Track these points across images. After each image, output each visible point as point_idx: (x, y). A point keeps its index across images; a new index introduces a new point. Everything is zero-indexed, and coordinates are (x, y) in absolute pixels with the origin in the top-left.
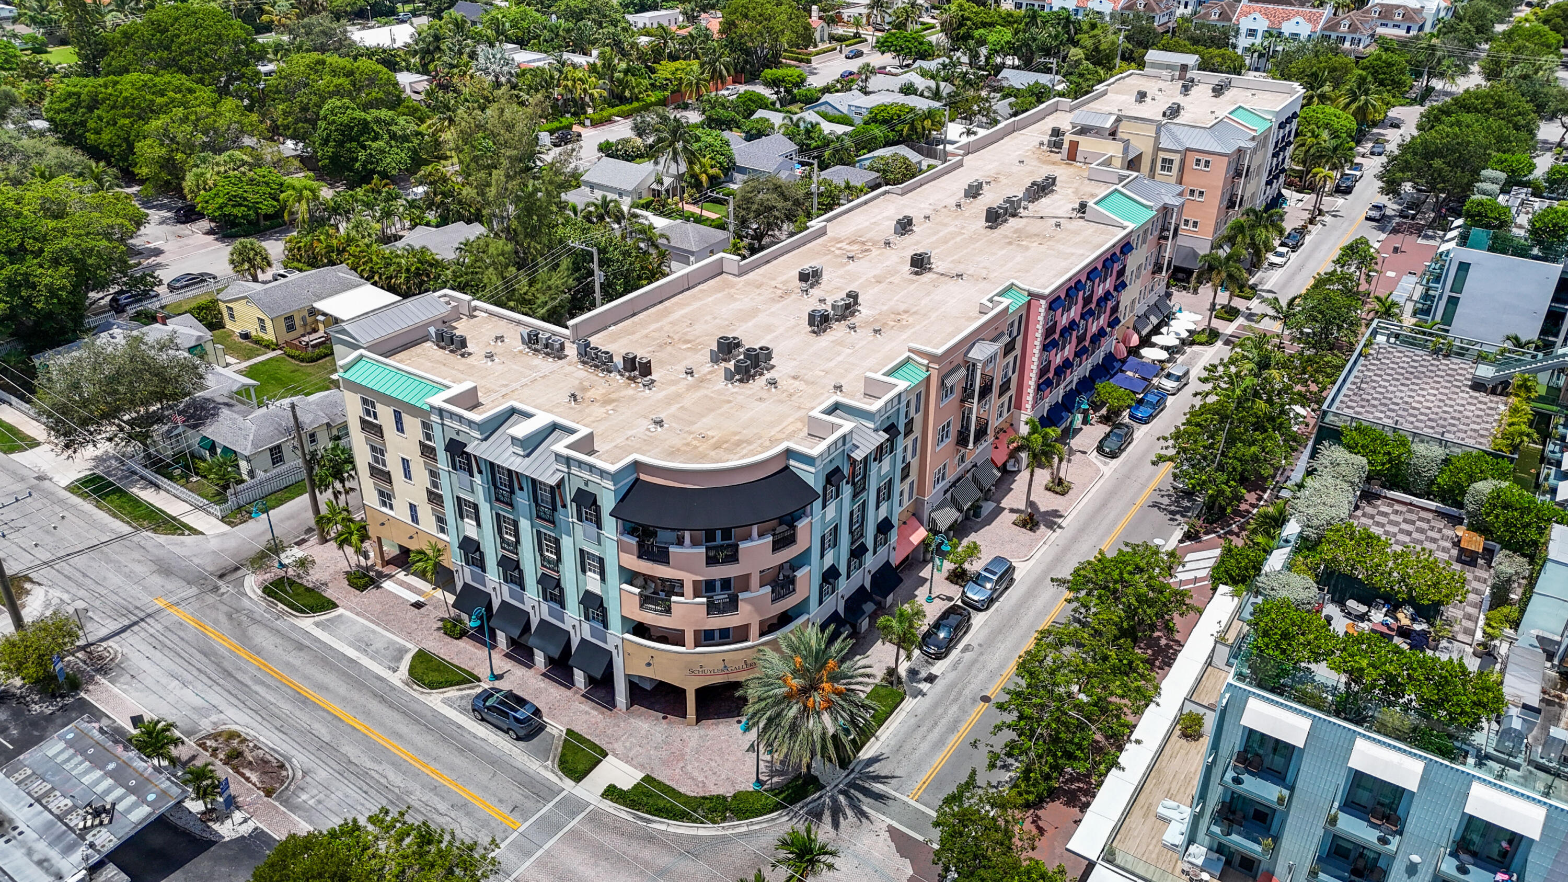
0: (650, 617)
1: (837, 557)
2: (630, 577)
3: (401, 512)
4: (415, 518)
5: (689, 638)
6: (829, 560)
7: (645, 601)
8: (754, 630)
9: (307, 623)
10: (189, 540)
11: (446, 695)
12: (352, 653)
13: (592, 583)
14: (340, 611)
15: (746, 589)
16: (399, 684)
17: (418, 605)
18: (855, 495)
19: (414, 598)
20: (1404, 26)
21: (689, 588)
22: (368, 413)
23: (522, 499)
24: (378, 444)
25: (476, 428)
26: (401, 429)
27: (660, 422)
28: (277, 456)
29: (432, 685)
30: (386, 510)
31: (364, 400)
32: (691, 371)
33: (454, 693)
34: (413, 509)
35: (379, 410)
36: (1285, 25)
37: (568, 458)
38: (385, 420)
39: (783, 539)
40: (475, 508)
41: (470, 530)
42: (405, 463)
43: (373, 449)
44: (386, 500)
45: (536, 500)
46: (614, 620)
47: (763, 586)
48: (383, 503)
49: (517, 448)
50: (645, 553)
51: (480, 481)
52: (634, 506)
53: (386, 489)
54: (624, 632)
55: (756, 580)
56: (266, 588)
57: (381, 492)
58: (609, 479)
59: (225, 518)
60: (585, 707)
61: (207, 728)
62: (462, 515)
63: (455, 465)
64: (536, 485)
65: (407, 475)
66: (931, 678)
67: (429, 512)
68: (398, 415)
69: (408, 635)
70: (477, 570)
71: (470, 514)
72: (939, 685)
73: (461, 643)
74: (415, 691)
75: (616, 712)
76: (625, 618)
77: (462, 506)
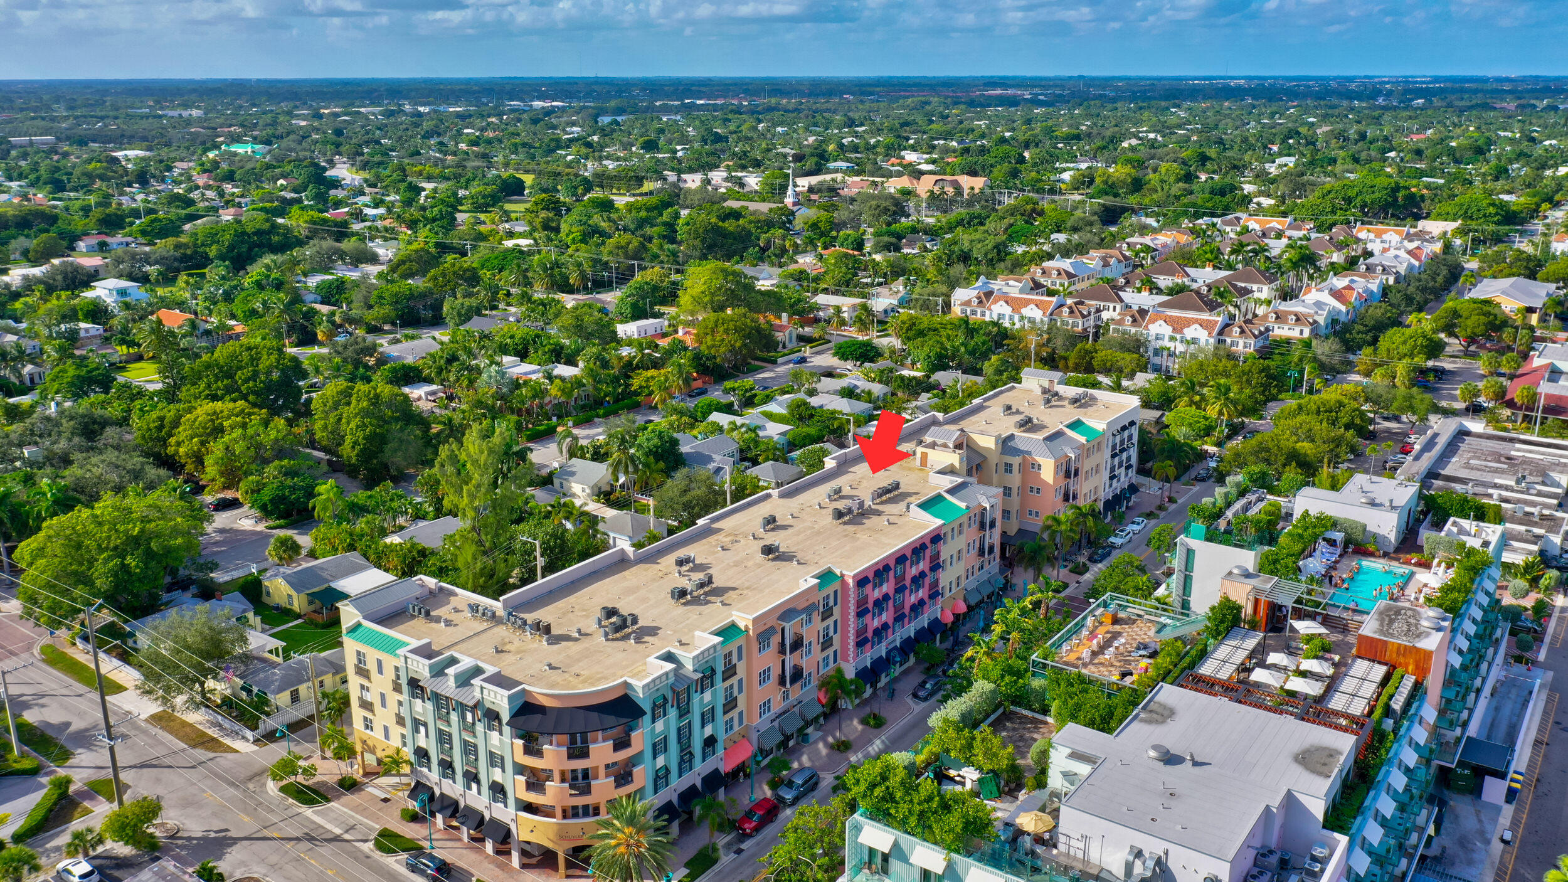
0: (533, 798)
1: (668, 760)
2: (520, 769)
3: (378, 734)
4: (387, 737)
5: (559, 812)
6: (661, 761)
7: (530, 786)
8: (604, 808)
9: (308, 812)
10: (230, 756)
11: (399, 858)
12: (337, 831)
13: (497, 775)
14: (332, 804)
15: (596, 778)
16: (367, 851)
17: (386, 800)
18: (681, 716)
19: (383, 796)
20: (1298, 329)
21: (557, 776)
22: (360, 661)
23: (454, 717)
24: (366, 683)
25: (427, 669)
26: (380, 672)
27: (549, 665)
28: (295, 698)
29: (389, 851)
30: (368, 732)
31: (359, 653)
32: (579, 631)
33: (404, 856)
34: (386, 729)
35: (368, 659)
36: (1186, 331)
37: (482, 688)
38: (372, 666)
39: (621, 744)
40: (425, 725)
41: (422, 742)
42: (383, 696)
43: (362, 687)
44: (368, 724)
45: (463, 717)
46: (511, 801)
47: (607, 776)
48: (367, 727)
49: (451, 682)
50: (529, 751)
51: (429, 706)
52: (522, 719)
53: (369, 715)
54: (518, 809)
55: (602, 772)
56: (283, 789)
57: (366, 719)
58: (506, 701)
59: (256, 741)
60: (491, 866)
61: (238, 875)
62: (417, 731)
63: (413, 695)
64: (462, 708)
65: (384, 705)
66: (739, 852)
67: (396, 731)
68: (379, 662)
69: (377, 819)
70: (425, 770)
71: (422, 729)
72: (744, 855)
73: (413, 825)
74: (378, 855)
75: (514, 869)
76: (517, 800)
77: (417, 724)
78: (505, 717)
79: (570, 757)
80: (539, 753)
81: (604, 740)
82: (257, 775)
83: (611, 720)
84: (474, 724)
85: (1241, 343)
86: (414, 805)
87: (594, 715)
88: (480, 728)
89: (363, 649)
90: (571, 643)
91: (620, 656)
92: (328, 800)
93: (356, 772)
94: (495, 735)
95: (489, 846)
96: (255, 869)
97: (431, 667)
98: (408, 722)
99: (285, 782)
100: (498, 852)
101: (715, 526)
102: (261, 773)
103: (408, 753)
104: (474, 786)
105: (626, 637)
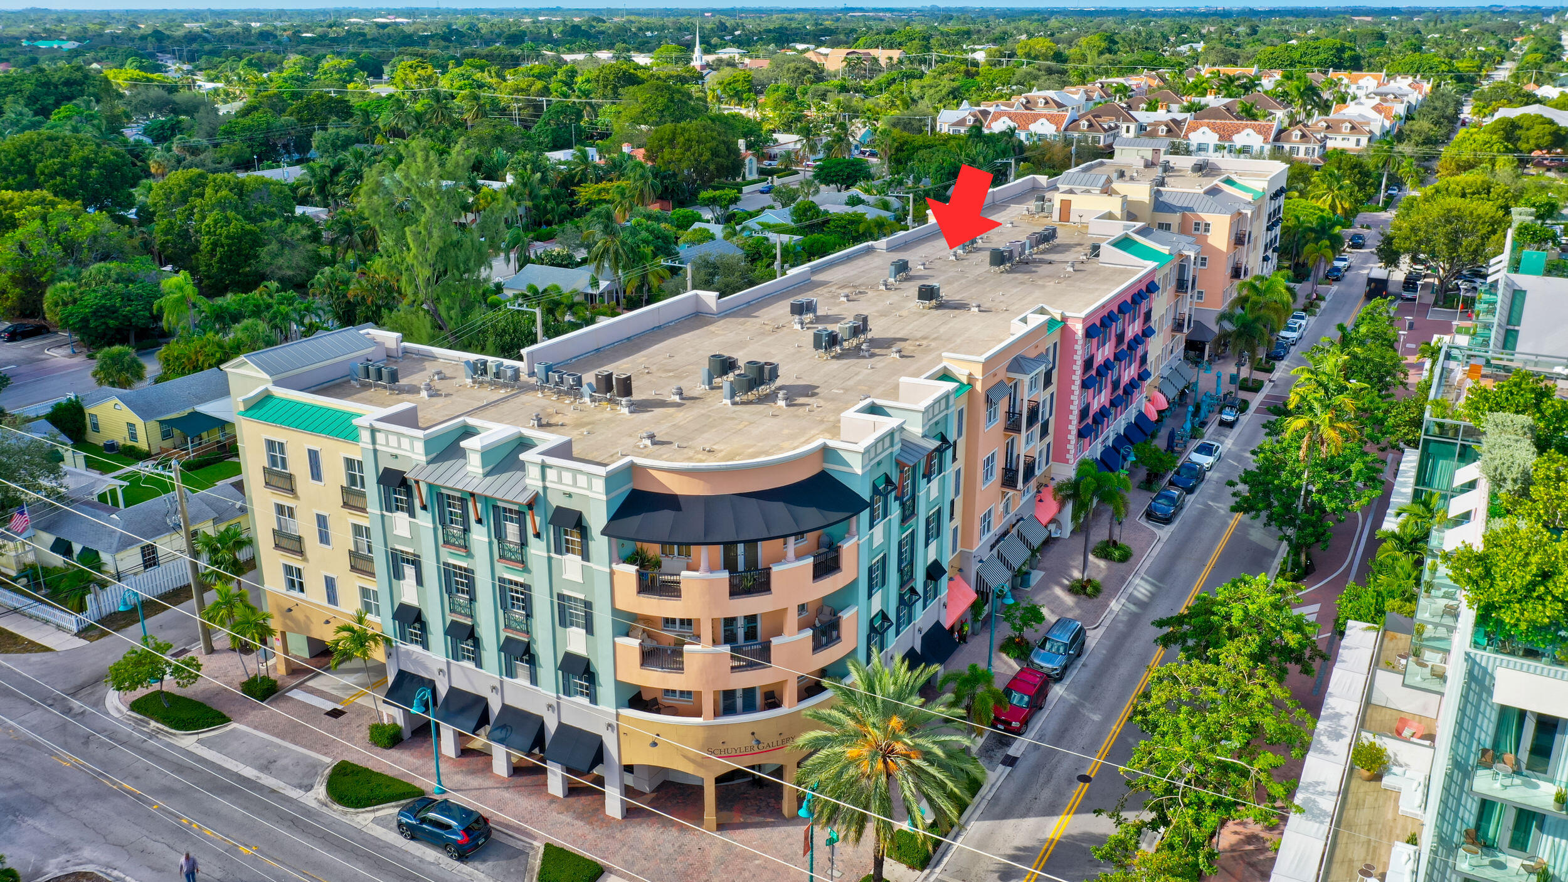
0: (655, 679)
1: (885, 600)
3: (315, 593)
4: (332, 598)
5: (708, 705)
6: (876, 605)
7: (649, 657)
8: (790, 693)
9: (188, 741)
10: (35, 658)
11: (379, 814)
12: (249, 772)
13: (576, 641)
14: (233, 725)
15: (779, 632)
16: (314, 804)
17: (335, 713)
18: (904, 519)
19: (329, 706)
20: (1353, 139)
21: (706, 632)
22: (273, 460)
23: (479, 536)
24: (287, 501)
25: (420, 447)
26: (316, 474)
27: (651, 437)
28: (150, 558)
29: (359, 803)
30: (295, 593)
31: (271, 444)
32: (680, 392)
33: (390, 811)
34: (330, 583)
35: (291, 455)
36: (1236, 138)
37: (544, 467)
38: (298, 466)
39: (826, 565)
40: (416, 563)
41: (408, 593)
42: (322, 521)
43: (280, 509)
44: (295, 579)
45: (499, 534)
46: (606, 689)
47: (801, 628)
48: (291, 584)
49: (474, 465)
50: (648, 585)
51: (425, 520)
52: (634, 522)
53: (295, 562)
54: (619, 705)
55: (792, 619)
56: (135, 706)
57: (288, 569)
58: (599, 486)
59: (84, 632)
60: (566, 818)
61: (53, 869)
62: (398, 574)
63: (390, 505)
64: (499, 513)
65: (324, 538)
66: (1010, 761)
67: (350, 586)
68: (314, 456)
69: (325, 746)
70: (416, 649)
71: (409, 571)
72: (1022, 767)
73: (395, 753)
74: (337, 812)
75: (608, 821)
76: (620, 685)
77: (398, 562)
78: (597, 518)
79: (736, 591)
80: (671, 590)
81: (799, 556)
82: (87, 688)
83: (811, 516)
84: (524, 544)
85: (1302, 148)
86: (393, 714)
87: (778, 508)
88: (537, 550)
89: (278, 434)
90: (671, 410)
91: (770, 424)
92: (224, 719)
93: (275, 667)
94: (571, 564)
95: (556, 779)
96: (87, 853)
97: (428, 443)
98: (380, 564)
99: (140, 692)
100: (572, 791)
101: (815, 278)
102: (96, 681)
103: (382, 622)
104: (522, 668)
105: (771, 398)
